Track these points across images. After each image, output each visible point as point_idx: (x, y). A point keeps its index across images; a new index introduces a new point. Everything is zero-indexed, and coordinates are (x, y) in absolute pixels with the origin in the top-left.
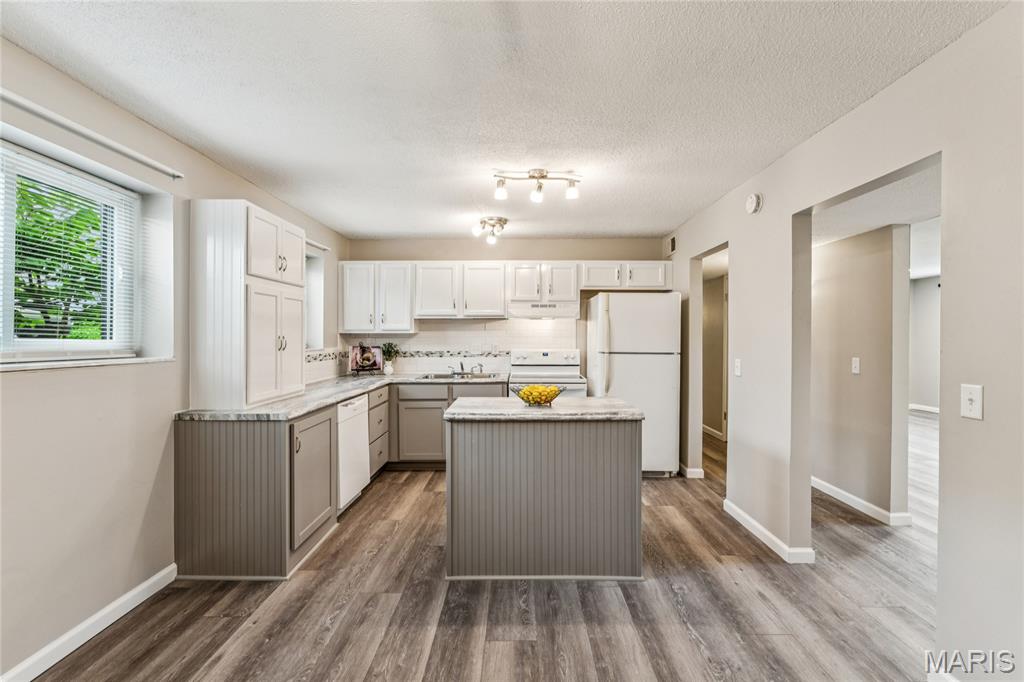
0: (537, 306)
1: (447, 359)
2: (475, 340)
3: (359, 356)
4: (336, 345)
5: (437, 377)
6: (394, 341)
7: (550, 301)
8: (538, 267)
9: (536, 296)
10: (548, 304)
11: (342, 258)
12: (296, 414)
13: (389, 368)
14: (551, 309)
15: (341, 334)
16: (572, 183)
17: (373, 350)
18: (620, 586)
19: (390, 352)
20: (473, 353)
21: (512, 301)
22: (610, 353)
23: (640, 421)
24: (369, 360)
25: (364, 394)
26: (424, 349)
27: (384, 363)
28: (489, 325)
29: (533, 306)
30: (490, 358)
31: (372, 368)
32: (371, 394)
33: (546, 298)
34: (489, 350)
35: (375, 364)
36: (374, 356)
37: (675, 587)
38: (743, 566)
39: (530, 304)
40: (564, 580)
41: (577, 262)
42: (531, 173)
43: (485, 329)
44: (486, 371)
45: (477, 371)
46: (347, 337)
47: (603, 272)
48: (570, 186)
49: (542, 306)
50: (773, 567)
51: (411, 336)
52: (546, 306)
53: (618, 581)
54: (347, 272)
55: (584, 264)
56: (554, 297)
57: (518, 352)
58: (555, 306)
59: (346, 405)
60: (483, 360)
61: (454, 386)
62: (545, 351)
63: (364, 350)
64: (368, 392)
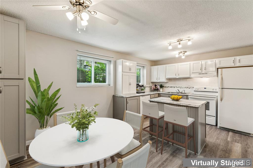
0: (201, 74)
1: (175, 88)
2: (183, 84)
3: (154, 87)
4: (150, 84)
5: (172, 93)
6: (163, 84)
7: (205, 72)
8: (201, 62)
9: (200, 71)
10: (204, 73)
11: (151, 66)
12: (128, 97)
13: (161, 90)
15: (151, 82)
16: (189, 40)
17: (158, 86)
19: (162, 86)
20: (182, 87)
21: (192, 73)
23: (198, 108)
24: (157, 88)
25: (149, 95)
26: (170, 86)
27: (160, 89)
29: (199, 74)
30: (188, 89)
31: (157, 90)
32: (151, 95)
33: (204, 71)
34: (187, 86)
35: (158, 89)
36: (158, 87)
39: (198, 74)
42: (177, 41)
43: (186, 81)
45: (183, 92)
46: (152, 83)
48: (189, 41)
49: (202, 74)
51: (167, 83)
52: (204, 74)
54: (152, 69)
55: (219, 60)
56: (206, 71)
57: (196, 87)
58: (207, 74)
59: (143, 97)
60: (185, 89)
62: (205, 87)
63: (156, 86)
64: (150, 95)
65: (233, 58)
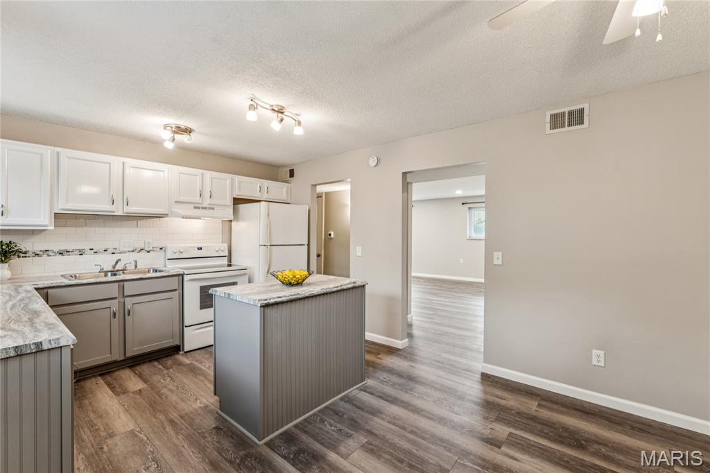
0: (198, 208)
1: (89, 257)
2: (125, 237)
7: (210, 204)
8: (200, 175)
9: (198, 199)
10: (208, 206)
13: (5, 272)
14: (211, 210)
16: (300, 123)
18: (361, 390)
19: (6, 252)
20: (122, 249)
21: (176, 202)
22: (271, 245)
23: (364, 286)
28: (141, 222)
29: (195, 207)
30: (143, 254)
33: (206, 202)
34: (142, 247)
37: (382, 379)
38: (392, 357)
39: (192, 206)
40: (333, 402)
41: (232, 175)
44: (141, 266)
45: (131, 267)
47: (249, 186)
48: (298, 125)
49: (203, 208)
50: (399, 353)
52: (206, 208)
53: (357, 389)
55: (237, 178)
56: (213, 202)
57: (173, 248)
58: (213, 209)
60: (135, 256)
61: (125, 283)
62: (199, 246)
65: (258, 182)
